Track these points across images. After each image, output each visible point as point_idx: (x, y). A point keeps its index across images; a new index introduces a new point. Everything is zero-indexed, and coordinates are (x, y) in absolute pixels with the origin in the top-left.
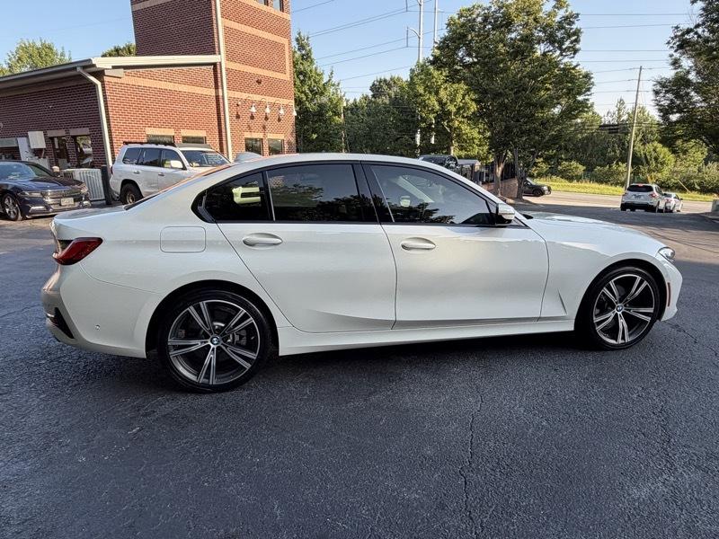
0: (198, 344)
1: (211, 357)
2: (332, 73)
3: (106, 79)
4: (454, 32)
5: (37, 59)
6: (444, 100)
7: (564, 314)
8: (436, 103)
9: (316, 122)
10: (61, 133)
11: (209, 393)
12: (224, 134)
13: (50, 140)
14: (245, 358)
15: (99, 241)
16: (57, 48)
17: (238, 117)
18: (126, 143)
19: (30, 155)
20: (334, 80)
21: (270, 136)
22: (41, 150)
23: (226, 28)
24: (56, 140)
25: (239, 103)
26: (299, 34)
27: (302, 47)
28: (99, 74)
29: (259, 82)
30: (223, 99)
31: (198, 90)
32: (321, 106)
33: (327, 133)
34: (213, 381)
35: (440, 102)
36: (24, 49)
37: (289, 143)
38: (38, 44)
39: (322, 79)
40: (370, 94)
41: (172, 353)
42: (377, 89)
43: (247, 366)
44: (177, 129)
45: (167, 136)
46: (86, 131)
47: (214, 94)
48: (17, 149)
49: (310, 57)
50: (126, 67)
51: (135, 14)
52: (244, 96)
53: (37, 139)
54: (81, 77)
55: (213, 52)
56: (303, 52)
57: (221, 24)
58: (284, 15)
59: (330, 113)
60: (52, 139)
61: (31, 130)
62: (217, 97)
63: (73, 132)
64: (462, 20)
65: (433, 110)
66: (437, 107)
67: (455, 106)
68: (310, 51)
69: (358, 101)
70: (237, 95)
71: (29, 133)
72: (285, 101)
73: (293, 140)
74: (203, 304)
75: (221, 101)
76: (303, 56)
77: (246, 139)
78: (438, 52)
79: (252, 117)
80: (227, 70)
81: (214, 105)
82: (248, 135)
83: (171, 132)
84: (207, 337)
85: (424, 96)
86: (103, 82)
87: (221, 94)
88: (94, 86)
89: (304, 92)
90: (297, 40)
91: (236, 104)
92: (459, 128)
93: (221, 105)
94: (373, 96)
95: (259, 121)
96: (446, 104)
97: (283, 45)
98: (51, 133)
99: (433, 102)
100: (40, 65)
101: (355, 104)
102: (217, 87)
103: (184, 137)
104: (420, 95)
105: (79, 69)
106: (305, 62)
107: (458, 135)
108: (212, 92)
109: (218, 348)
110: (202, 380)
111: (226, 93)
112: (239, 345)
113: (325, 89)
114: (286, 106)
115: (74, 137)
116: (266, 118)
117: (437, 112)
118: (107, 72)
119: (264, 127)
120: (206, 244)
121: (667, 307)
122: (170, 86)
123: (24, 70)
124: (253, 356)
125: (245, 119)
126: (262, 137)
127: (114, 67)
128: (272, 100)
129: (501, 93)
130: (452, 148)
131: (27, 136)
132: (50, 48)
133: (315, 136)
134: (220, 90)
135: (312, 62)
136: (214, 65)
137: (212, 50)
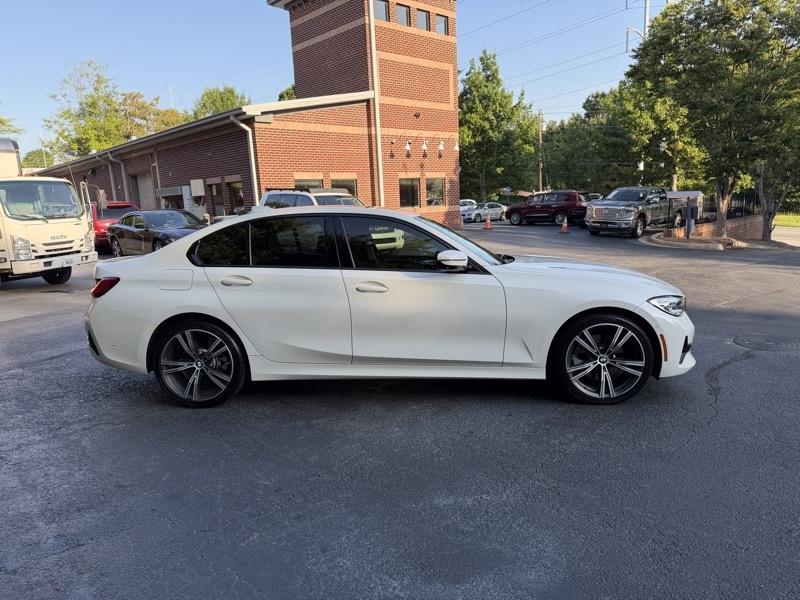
0: (185, 366)
1: (195, 378)
2: (522, 94)
3: (256, 125)
4: (654, 36)
5: (219, 103)
6: (662, 117)
7: (530, 361)
8: (651, 122)
9: (502, 153)
10: (217, 180)
11: (193, 407)
12: (376, 175)
13: (208, 187)
14: (222, 381)
15: (118, 280)
16: (238, 92)
17: (392, 156)
18: (268, 190)
19: (192, 202)
20: (525, 102)
21: (429, 175)
22: (200, 197)
23: (382, 62)
24: (214, 187)
25: (394, 141)
26: (484, 52)
27: (486, 67)
28: (250, 121)
29: (417, 116)
30: (376, 137)
31: (350, 130)
32: (508, 135)
33: (513, 166)
34: (195, 397)
35: (657, 119)
36: (209, 95)
37: (451, 182)
38: (221, 90)
39: (511, 102)
40: (583, 112)
41: (165, 371)
42: (592, 107)
43: (223, 387)
44: (326, 174)
45: (316, 180)
46: (237, 178)
47: (366, 133)
48: (180, 198)
49: (495, 78)
50: (275, 112)
51: (296, 55)
52: (399, 132)
53: (197, 187)
54: (233, 125)
55: (366, 88)
56: (489, 73)
57: (375, 56)
58: (450, 39)
59: (520, 141)
60: (210, 186)
61: (194, 179)
62: (370, 136)
63: (228, 179)
64: (666, 21)
65: (646, 130)
66: (653, 126)
67: (678, 123)
68: (496, 70)
69: (566, 122)
70: (392, 132)
71: (192, 182)
72: (447, 135)
73: (456, 178)
74: (188, 333)
75: (374, 140)
76: (488, 77)
77: (401, 180)
78: (635, 62)
79: (408, 156)
80: (381, 105)
81: (367, 144)
82: (403, 175)
83: (320, 176)
84: (193, 360)
85: (632, 113)
86: (253, 128)
87: (373, 132)
88: (246, 132)
89: (487, 119)
90: (482, 59)
91: (389, 142)
92: (685, 150)
93: (374, 144)
94: (587, 115)
95: (417, 159)
96: (665, 121)
97: (447, 72)
98: (210, 181)
99: (646, 120)
100: (222, 110)
101: (562, 127)
102: (369, 126)
103: (332, 181)
104: (629, 112)
105: (232, 118)
106: (490, 84)
107: (683, 160)
108: (364, 131)
109: (202, 371)
110: (186, 396)
111: (379, 131)
112: (220, 369)
113: (513, 114)
114: (448, 141)
115: (229, 184)
116: (425, 156)
117: (652, 132)
118: (257, 119)
119: (422, 166)
120: (192, 284)
121: (664, 362)
122: (320, 128)
123: (208, 115)
124: (228, 379)
125: (400, 157)
126: (418, 176)
127: (263, 113)
128: (431, 134)
129: (715, 107)
130: (675, 177)
131: (189, 184)
132: (231, 92)
133: (499, 170)
134: (373, 128)
135: (498, 83)
136: (368, 101)
137: (365, 86)
